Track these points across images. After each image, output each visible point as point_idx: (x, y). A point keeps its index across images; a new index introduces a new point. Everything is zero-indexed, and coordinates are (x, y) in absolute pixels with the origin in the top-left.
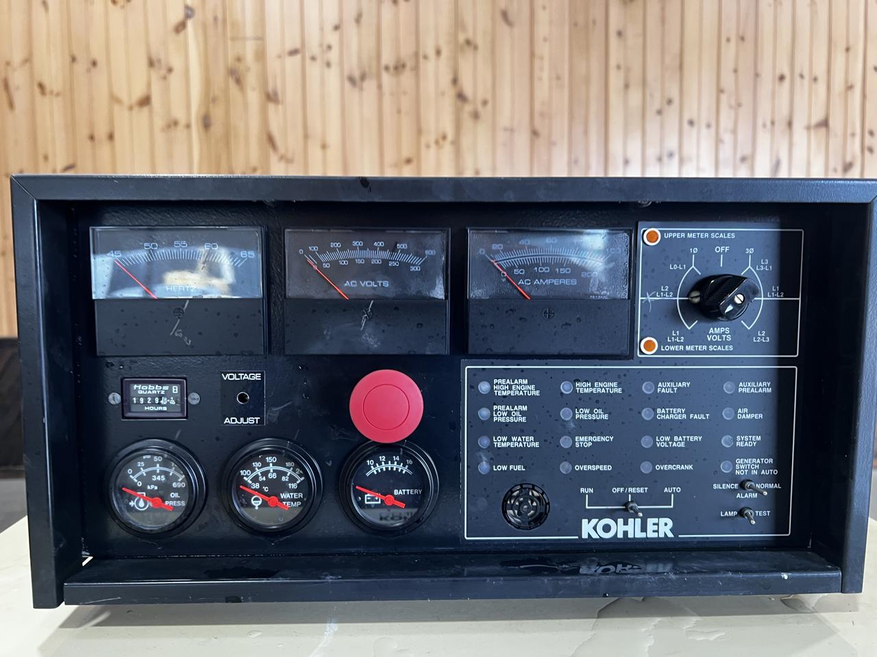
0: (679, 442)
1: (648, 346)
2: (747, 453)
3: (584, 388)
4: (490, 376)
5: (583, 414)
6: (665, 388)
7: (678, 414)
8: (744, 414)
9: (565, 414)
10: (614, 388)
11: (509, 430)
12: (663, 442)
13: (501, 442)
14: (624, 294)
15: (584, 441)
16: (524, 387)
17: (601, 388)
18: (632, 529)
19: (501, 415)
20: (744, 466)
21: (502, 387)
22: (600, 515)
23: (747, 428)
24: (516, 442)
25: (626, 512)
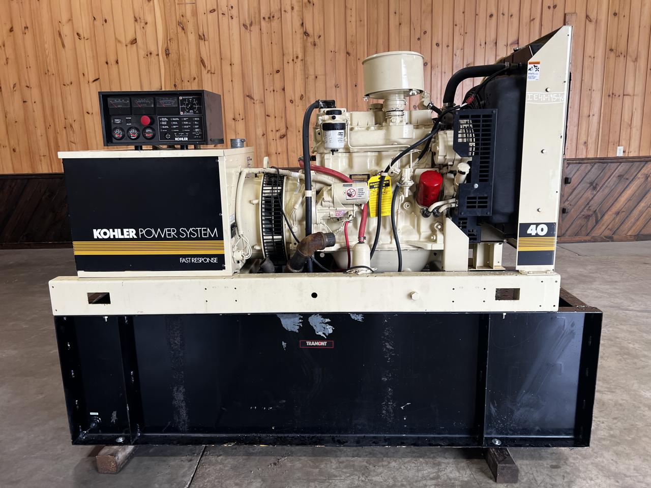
0: (187, 127)
1: (182, 113)
2: (197, 128)
3: (174, 119)
4: (161, 118)
5: (174, 123)
6: (185, 119)
7: (187, 123)
8: (196, 123)
9: (172, 123)
10: (178, 119)
11: (165, 125)
12: (185, 127)
13: (163, 127)
14: (177, 106)
15: (174, 127)
16: (166, 119)
17: (176, 119)
18: (182, 139)
19: (163, 123)
20: (196, 130)
21: (163, 119)
22: (178, 137)
23: (197, 125)
24: (166, 127)
25: (181, 137)
